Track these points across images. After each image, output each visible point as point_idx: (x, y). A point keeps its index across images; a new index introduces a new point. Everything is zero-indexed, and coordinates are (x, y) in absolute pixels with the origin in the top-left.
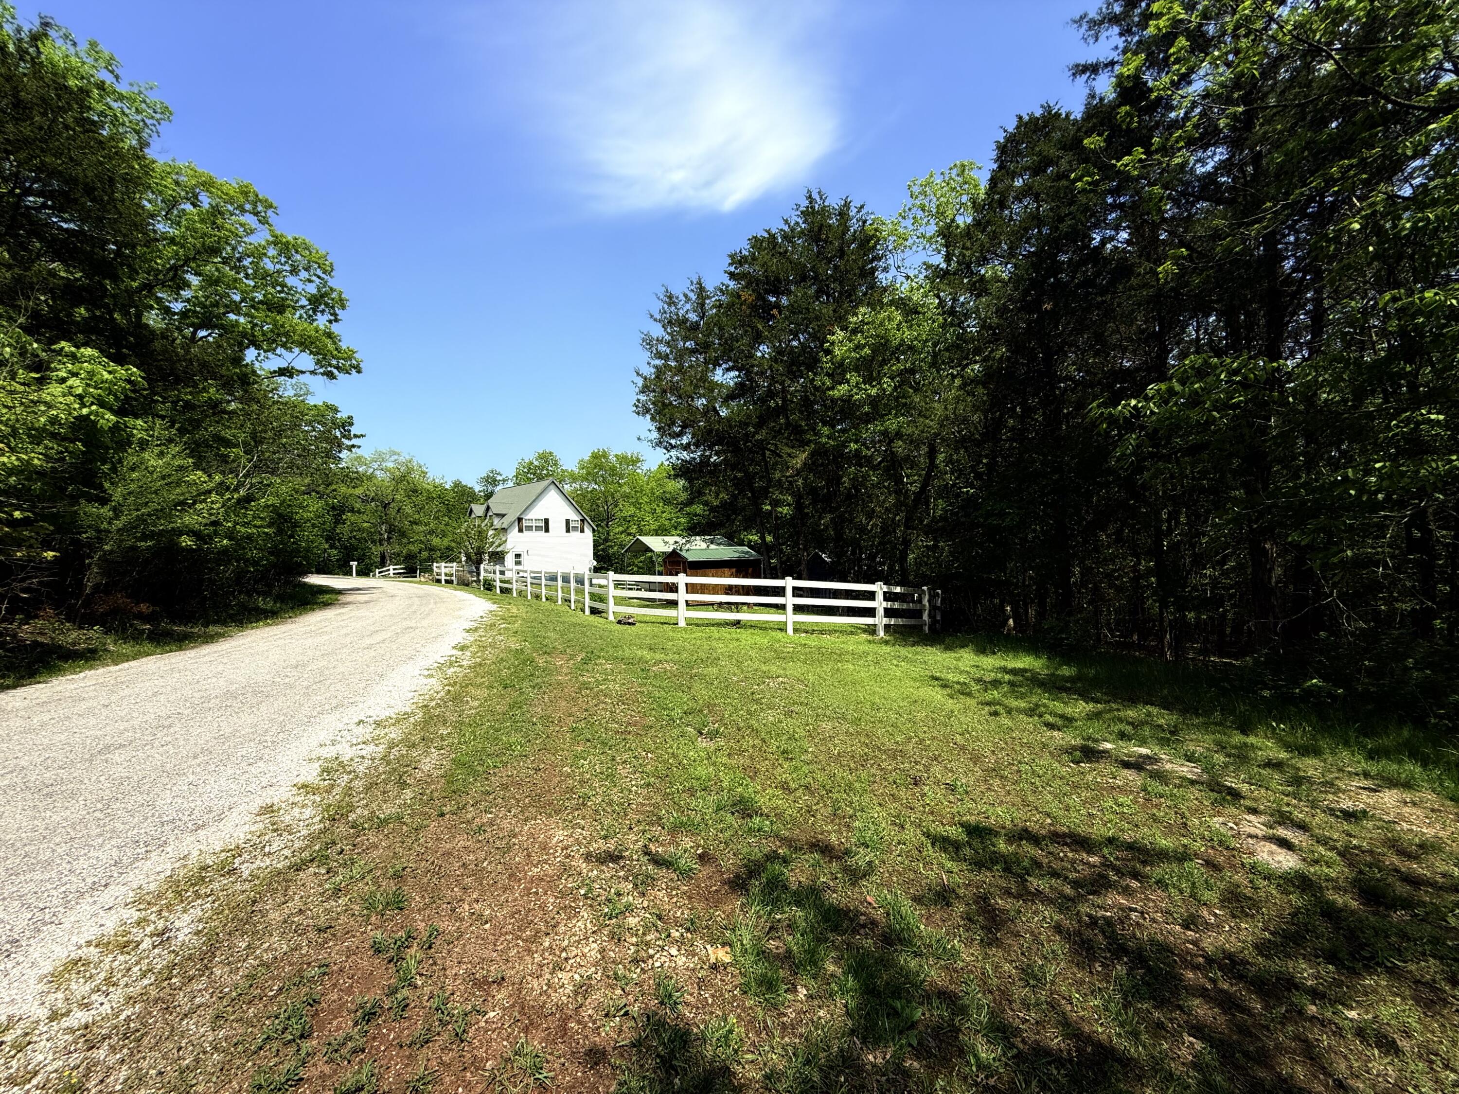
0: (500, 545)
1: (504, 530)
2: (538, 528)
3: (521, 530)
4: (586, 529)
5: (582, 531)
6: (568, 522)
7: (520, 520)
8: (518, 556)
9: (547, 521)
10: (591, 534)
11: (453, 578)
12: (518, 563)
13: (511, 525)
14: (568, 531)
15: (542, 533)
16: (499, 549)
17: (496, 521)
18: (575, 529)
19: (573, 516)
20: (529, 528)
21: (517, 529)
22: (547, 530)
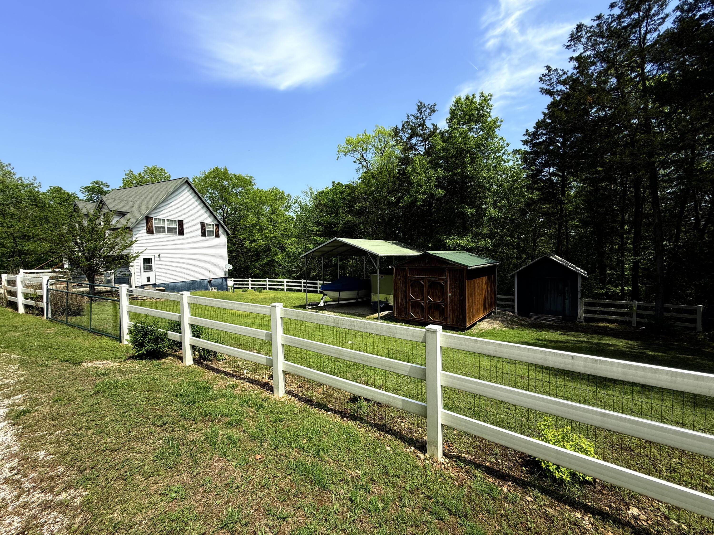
0: (125, 247)
1: (129, 230)
2: (171, 230)
3: (150, 231)
4: (220, 233)
5: (217, 236)
6: (203, 225)
7: (148, 219)
8: (147, 261)
9: (181, 223)
10: (226, 240)
11: (44, 305)
12: (148, 269)
13: (137, 224)
14: (203, 235)
15: (176, 236)
16: (124, 253)
17: (115, 221)
18: (210, 233)
19: (209, 220)
20: (161, 230)
21: (145, 230)
22: (181, 233)
